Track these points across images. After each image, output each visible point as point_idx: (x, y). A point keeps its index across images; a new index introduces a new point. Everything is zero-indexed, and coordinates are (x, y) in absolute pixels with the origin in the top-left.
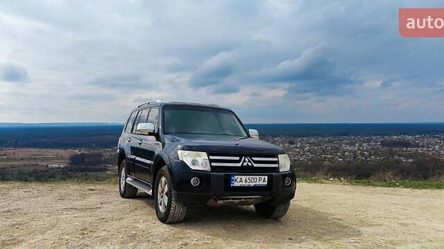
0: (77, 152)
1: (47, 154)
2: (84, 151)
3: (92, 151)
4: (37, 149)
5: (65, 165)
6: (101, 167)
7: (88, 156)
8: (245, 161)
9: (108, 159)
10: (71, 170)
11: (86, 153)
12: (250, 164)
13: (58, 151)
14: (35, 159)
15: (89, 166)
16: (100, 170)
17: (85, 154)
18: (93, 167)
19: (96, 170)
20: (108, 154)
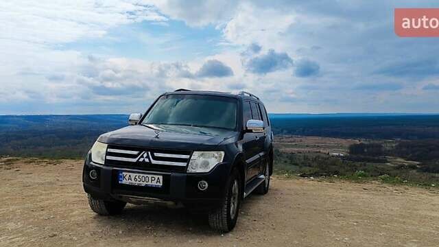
0: (357, 142)
1: (329, 142)
2: (363, 141)
3: (372, 142)
4: (320, 138)
5: (345, 154)
6: (381, 157)
7: (368, 146)
8: (142, 156)
9: (389, 151)
10: (350, 159)
11: (366, 143)
12: (147, 160)
13: (338, 139)
14: (318, 146)
15: (368, 157)
16: (379, 161)
17: (365, 145)
18: (371, 157)
19: (375, 161)
20: (388, 145)
